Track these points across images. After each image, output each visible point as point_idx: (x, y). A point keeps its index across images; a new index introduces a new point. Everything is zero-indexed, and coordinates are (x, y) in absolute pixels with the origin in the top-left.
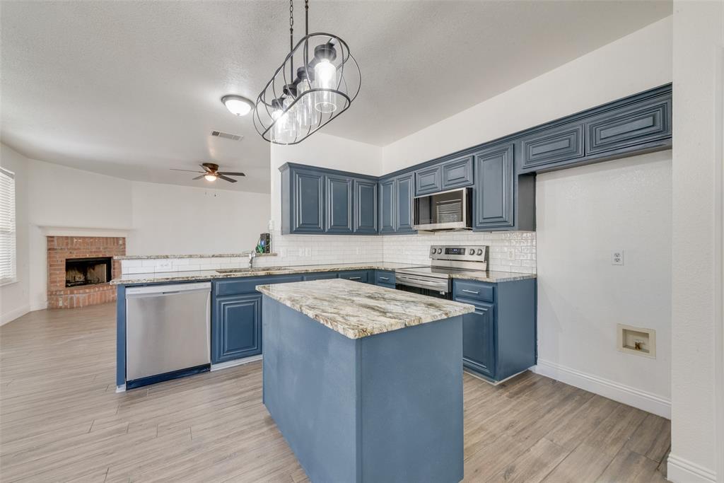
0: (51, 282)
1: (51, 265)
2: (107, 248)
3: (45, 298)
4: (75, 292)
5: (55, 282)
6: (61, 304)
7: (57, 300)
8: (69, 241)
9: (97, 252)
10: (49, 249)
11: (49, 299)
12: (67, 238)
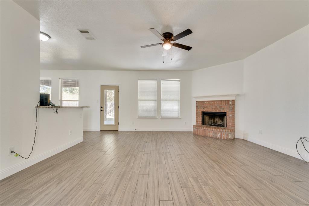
2: (221, 107)
9: (216, 109)
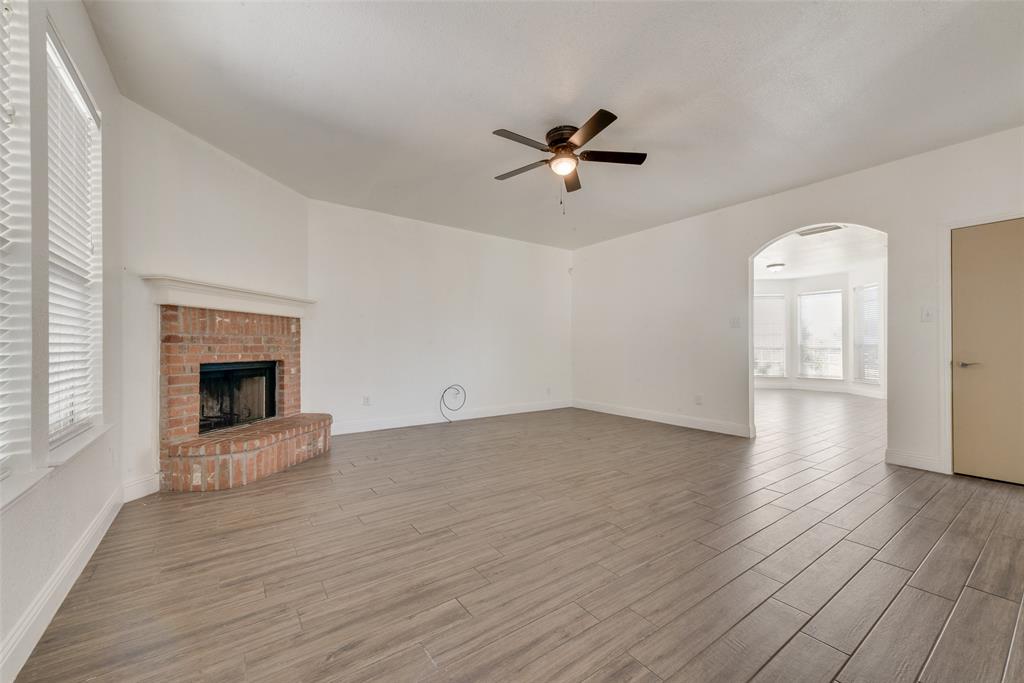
0: (169, 423)
1: (169, 380)
2: (272, 341)
3: (155, 462)
4: (233, 447)
5: (178, 423)
6: (197, 479)
7: (188, 470)
8: (207, 319)
9: (255, 350)
10: (167, 340)
11: (164, 467)
12: (203, 311)
